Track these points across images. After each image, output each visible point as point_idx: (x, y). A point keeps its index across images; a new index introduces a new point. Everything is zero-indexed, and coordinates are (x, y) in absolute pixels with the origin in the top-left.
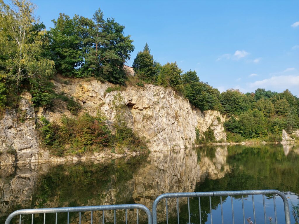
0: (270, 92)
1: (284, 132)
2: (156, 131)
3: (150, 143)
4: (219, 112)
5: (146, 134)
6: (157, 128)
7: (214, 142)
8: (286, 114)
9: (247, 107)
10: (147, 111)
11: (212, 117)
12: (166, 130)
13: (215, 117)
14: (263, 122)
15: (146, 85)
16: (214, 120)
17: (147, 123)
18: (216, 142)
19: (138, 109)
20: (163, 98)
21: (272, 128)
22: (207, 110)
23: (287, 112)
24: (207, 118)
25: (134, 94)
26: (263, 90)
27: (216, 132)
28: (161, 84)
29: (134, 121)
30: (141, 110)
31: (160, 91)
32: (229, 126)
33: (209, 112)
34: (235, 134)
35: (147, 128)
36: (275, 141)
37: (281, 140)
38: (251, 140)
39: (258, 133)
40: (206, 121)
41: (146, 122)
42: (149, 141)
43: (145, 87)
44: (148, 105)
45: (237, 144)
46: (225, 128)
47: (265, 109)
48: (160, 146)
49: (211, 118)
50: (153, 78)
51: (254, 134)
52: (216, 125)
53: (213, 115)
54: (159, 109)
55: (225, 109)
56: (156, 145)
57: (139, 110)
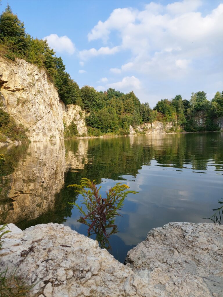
0: (119, 92)
1: (131, 126)
2: (34, 119)
3: (29, 131)
4: (80, 107)
5: (23, 121)
6: (35, 115)
7: (77, 136)
8: (132, 112)
9: (103, 104)
10: (21, 94)
11: (75, 112)
12: (44, 118)
13: (77, 112)
14: (116, 118)
15: (17, 60)
16: (76, 115)
17: (24, 108)
18: (79, 136)
19: (10, 89)
20: (38, 80)
21: (123, 123)
22: (70, 104)
23: (132, 111)
24: (70, 112)
25: (5, 68)
26: (113, 90)
27: (78, 126)
28: (35, 63)
29: (7, 103)
30: (13, 91)
31: (34, 70)
32: (90, 121)
33: (72, 106)
34: (94, 128)
35: (24, 114)
36: (124, 135)
37: (129, 133)
38: (107, 134)
39: (112, 128)
40: (69, 115)
41: (22, 107)
42: (27, 130)
43: (16, 62)
44: (22, 86)
45: (97, 137)
46: (86, 122)
47: (116, 107)
48: (40, 136)
49: (73, 112)
50: (25, 53)
51: (109, 129)
52: (78, 120)
53: (75, 109)
54: (34, 93)
55: (84, 105)
56: (36, 135)
57: (10, 91)
